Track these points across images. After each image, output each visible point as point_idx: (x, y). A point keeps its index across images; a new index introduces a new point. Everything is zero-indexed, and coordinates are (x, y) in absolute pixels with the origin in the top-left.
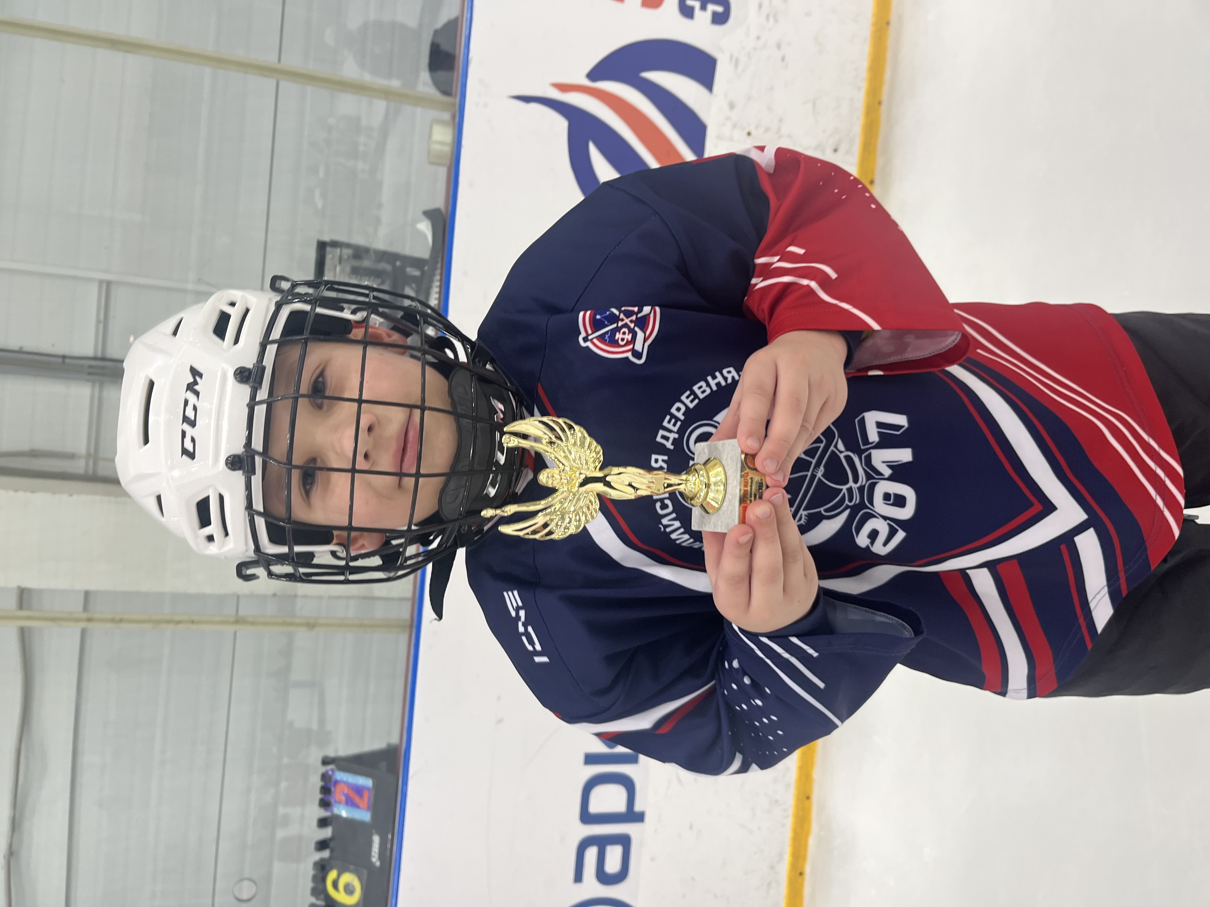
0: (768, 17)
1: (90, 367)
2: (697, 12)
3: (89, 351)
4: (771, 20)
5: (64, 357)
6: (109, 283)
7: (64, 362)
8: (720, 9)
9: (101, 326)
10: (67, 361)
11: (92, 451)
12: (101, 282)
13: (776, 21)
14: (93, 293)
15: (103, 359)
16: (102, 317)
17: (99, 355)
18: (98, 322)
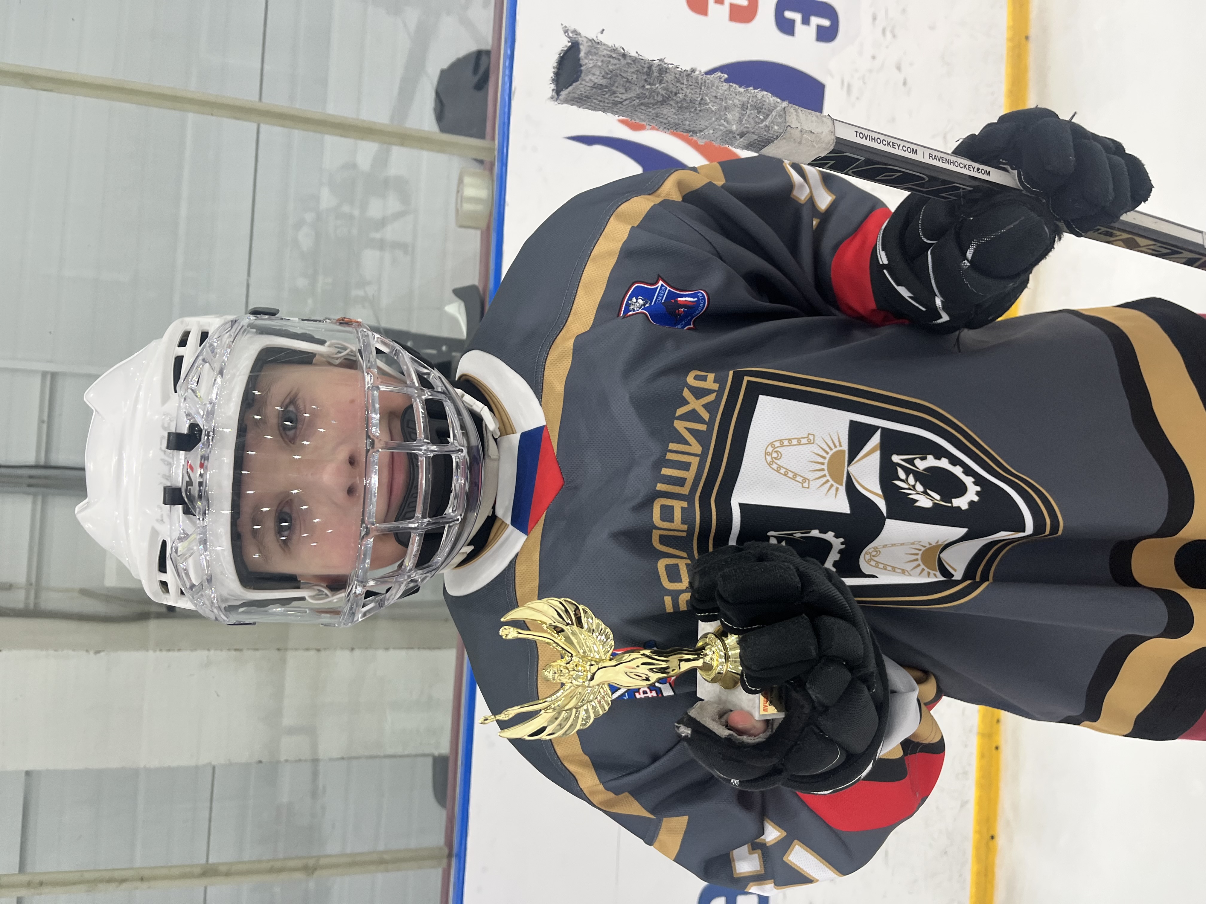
0: (884, 31)
1: (31, 477)
2: (799, 27)
3: (30, 459)
4: (889, 35)
6: (54, 375)
8: (826, 23)
9: (45, 426)
11: (33, 581)
12: (44, 374)
13: (894, 36)
14: (34, 387)
15: (46, 467)
16: (45, 418)
17: (42, 462)
18: (41, 422)
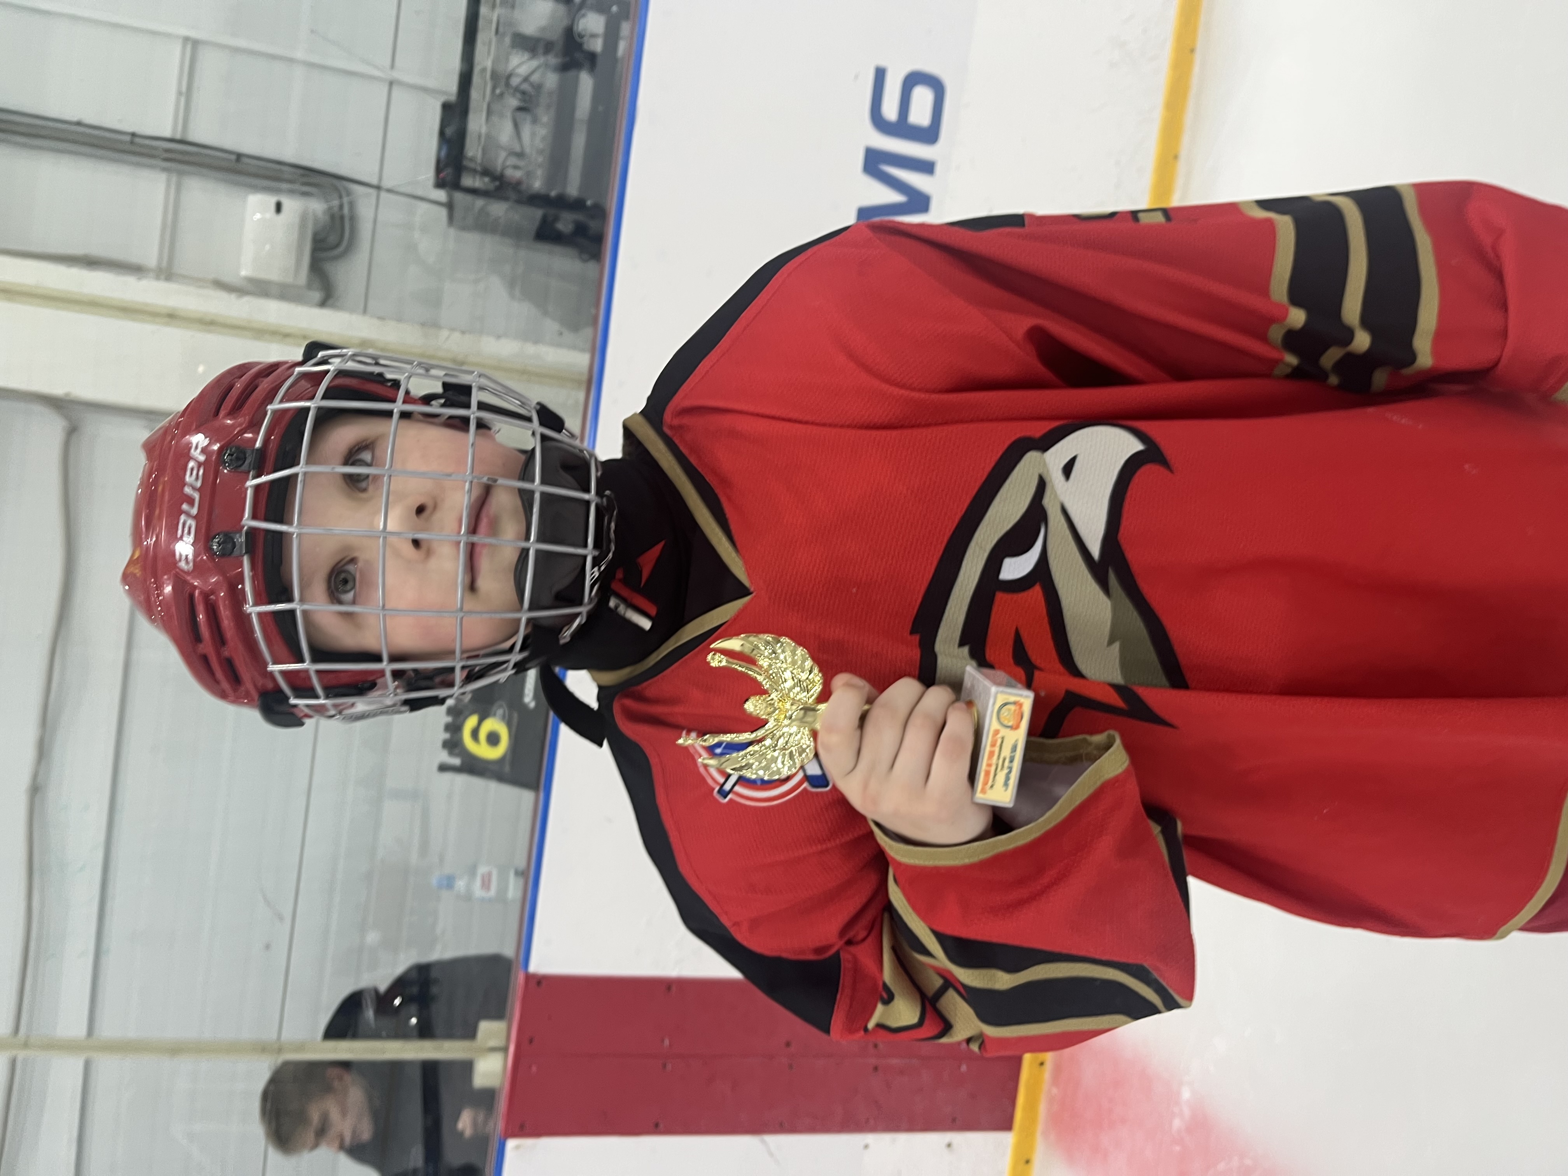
1: (167, 151)
3: (167, 133)
5: (133, 135)
6: (195, 43)
7: (132, 142)
9: (183, 100)
10: (137, 140)
11: (164, 264)
12: (186, 39)
14: (175, 53)
15: (183, 142)
16: (184, 89)
17: (178, 136)
18: (180, 93)
